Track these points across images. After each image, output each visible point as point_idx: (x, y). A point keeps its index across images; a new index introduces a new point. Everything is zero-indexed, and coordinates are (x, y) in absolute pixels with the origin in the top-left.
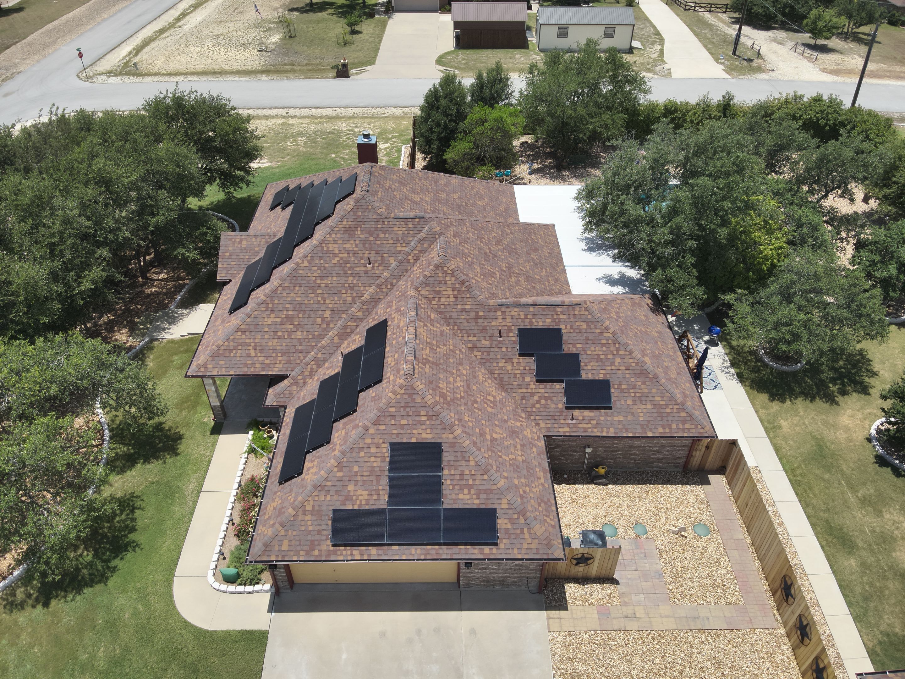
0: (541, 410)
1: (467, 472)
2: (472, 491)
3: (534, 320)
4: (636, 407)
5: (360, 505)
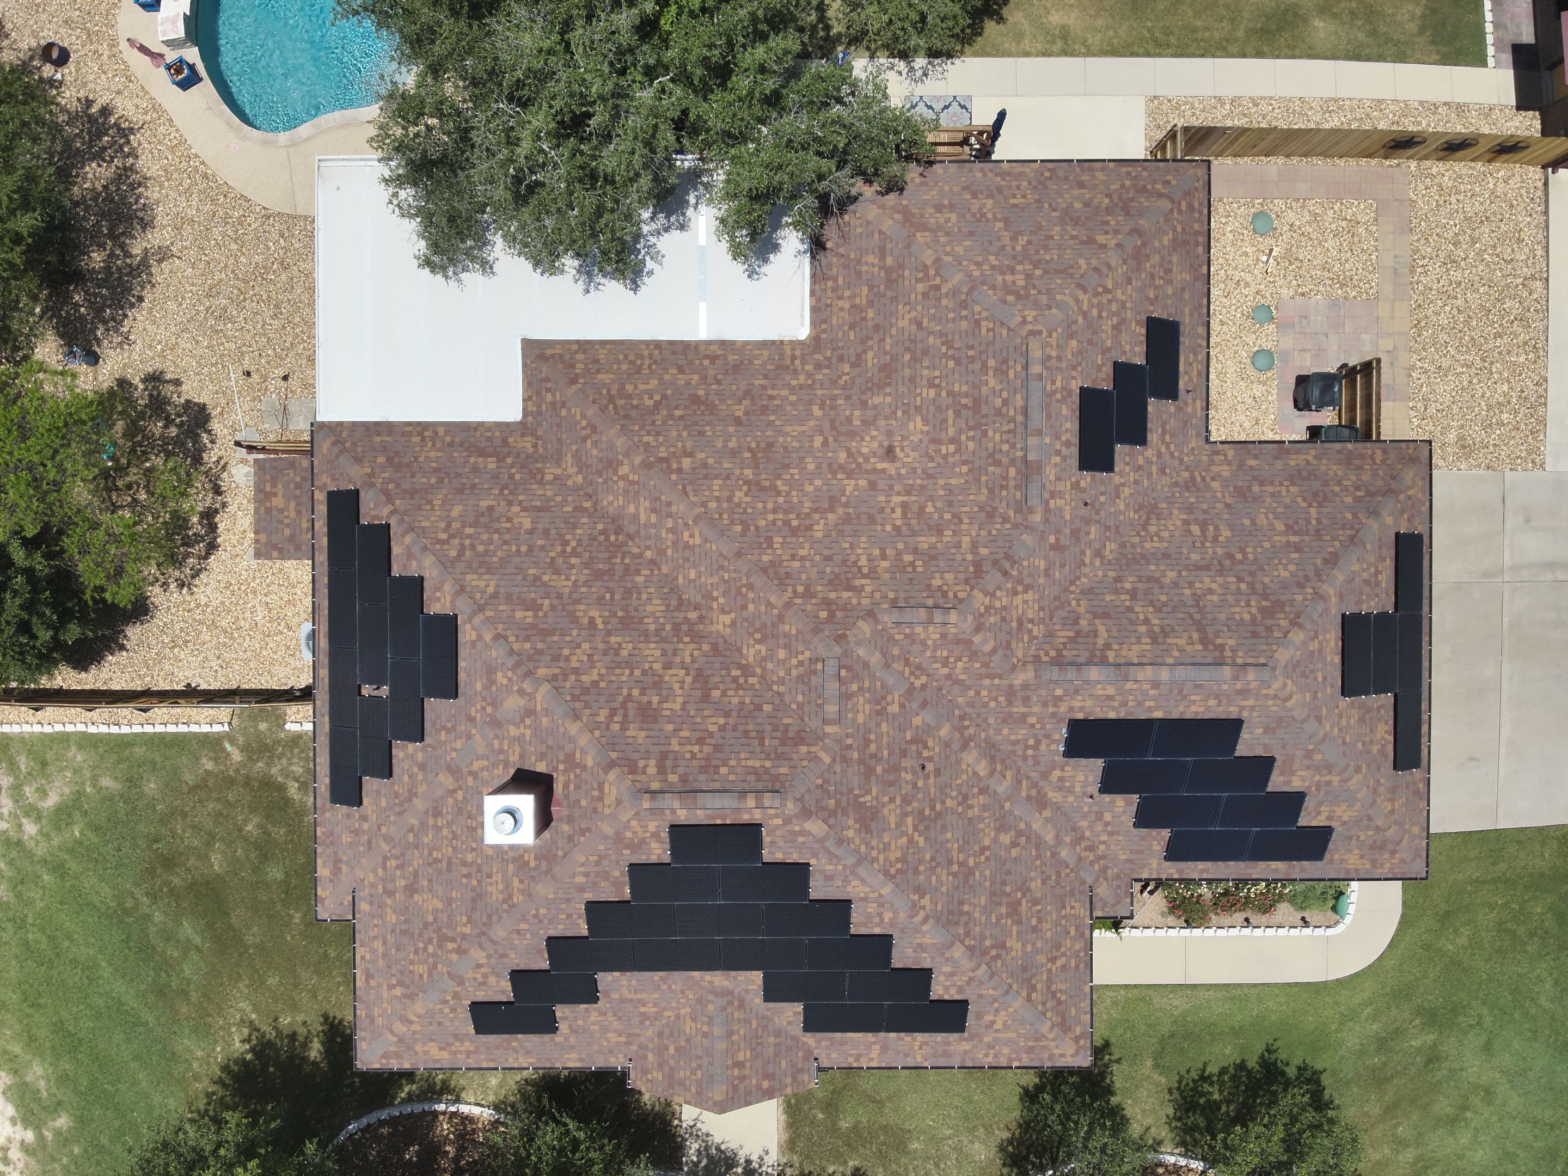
0: (1177, 441)
4: (1175, 282)
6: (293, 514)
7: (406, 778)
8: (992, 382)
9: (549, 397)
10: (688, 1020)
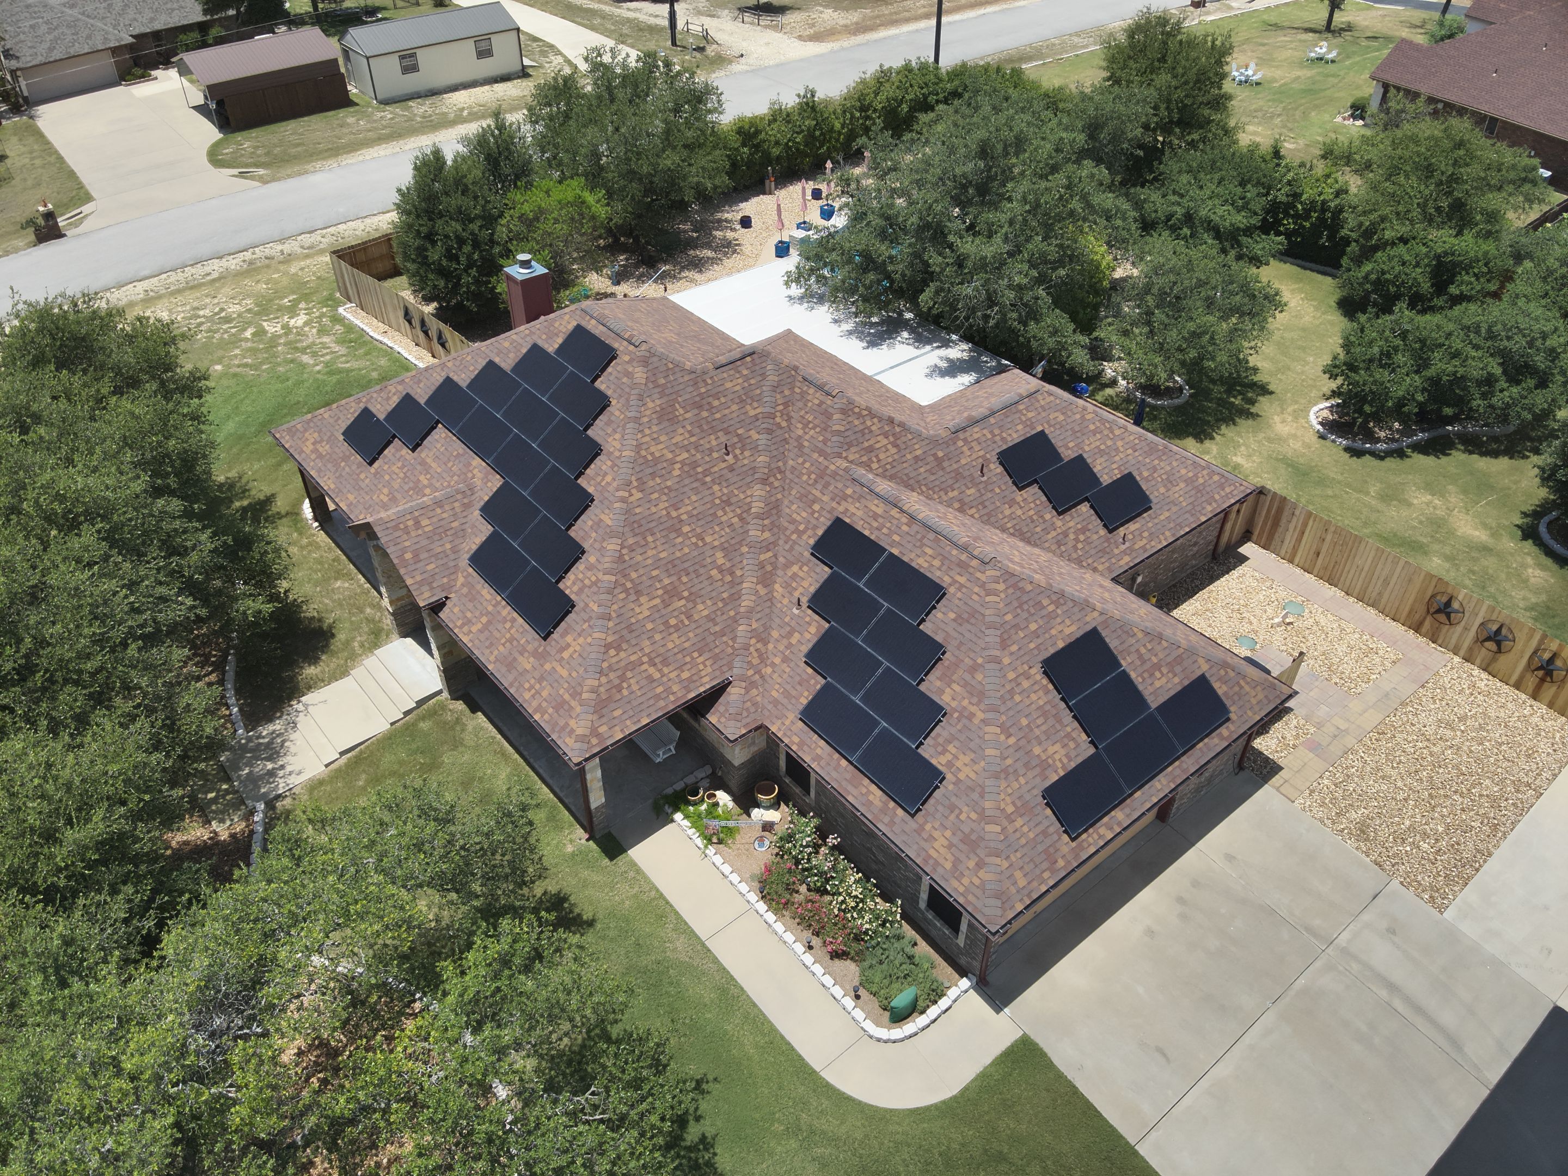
0: (1087, 548)
1: (1143, 651)
2: (1165, 670)
3: (1004, 435)
4: (1171, 493)
5: (1063, 767)
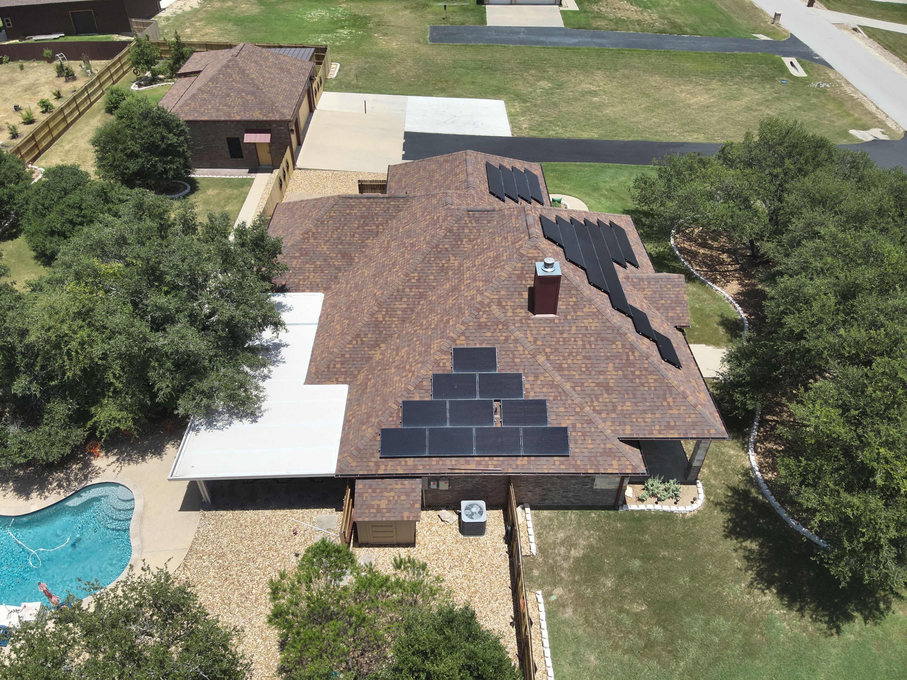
6: (392, 494)
7: (545, 390)
8: (356, 211)
9: (338, 366)
10: (645, 293)
